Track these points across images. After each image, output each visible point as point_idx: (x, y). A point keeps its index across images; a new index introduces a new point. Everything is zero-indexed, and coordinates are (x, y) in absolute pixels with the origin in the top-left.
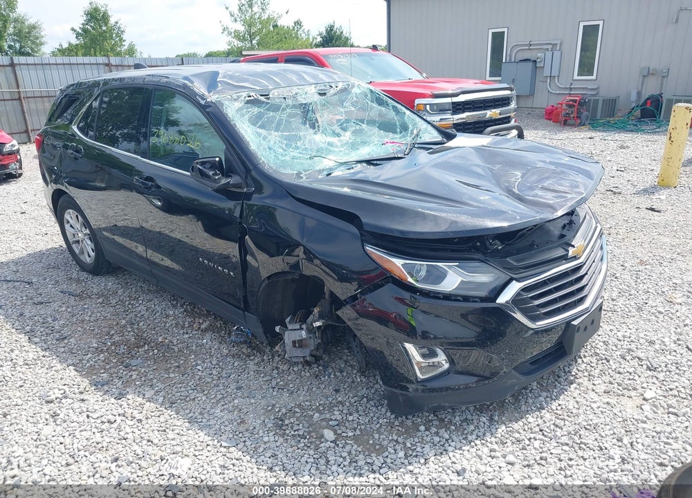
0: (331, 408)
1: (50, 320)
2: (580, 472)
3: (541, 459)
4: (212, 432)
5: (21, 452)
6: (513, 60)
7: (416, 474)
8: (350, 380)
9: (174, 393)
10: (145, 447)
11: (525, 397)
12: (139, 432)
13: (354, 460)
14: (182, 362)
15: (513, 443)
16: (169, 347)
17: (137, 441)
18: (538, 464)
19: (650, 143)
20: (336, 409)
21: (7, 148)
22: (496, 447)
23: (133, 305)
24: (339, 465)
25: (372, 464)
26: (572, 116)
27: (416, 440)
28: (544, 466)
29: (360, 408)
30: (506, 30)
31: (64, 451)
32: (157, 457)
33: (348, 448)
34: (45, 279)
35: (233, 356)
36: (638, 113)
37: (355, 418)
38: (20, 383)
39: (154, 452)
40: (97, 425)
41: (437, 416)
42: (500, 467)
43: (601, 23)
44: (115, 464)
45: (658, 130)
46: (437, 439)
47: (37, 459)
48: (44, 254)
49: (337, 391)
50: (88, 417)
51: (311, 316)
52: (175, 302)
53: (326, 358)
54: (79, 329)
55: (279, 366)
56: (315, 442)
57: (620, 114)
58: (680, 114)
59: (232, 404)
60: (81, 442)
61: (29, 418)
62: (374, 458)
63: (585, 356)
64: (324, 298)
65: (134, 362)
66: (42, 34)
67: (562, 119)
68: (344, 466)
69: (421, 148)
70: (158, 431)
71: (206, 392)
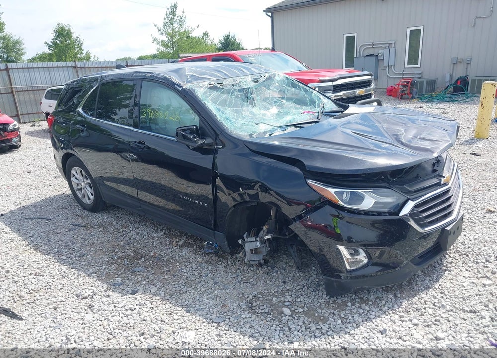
0: (283, 294)
1: (69, 243)
2: (464, 328)
3: (436, 320)
4: (204, 313)
5: (73, 332)
6: (362, 55)
7: (352, 334)
8: (292, 275)
9: (171, 289)
10: (160, 325)
11: (415, 281)
12: (154, 316)
13: (308, 327)
14: (171, 268)
15: (414, 311)
16: (159, 258)
17: (154, 322)
18: (435, 324)
19: (463, 109)
20: (287, 294)
21: (11, 127)
22: (402, 314)
23: (126, 231)
24: (298, 331)
25: (321, 329)
26: (406, 92)
27: (347, 312)
28: (438, 325)
29: (303, 293)
30: (355, 35)
31: (104, 330)
32: (170, 332)
33: (301, 319)
34: (58, 216)
35: (206, 262)
36: (451, 89)
37: (302, 300)
38: (60, 287)
39: (167, 328)
40: (123, 312)
41: (357, 296)
42: (409, 328)
43: (422, 28)
44: (142, 337)
45: (467, 100)
46: (361, 311)
47: (87, 336)
48: (53, 199)
49: (285, 283)
50: (115, 307)
51: (262, 232)
52: (155, 228)
53: (272, 261)
54: (92, 249)
55: (240, 267)
56: (277, 316)
57: (438, 91)
58: (488, 88)
59: (213, 294)
60: (115, 323)
61: (73, 310)
62: (321, 325)
63: (450, 253)
64: (271, 219)
65: (137, 269)
66: (23, 47)
67: (399, 94)
68: (302, 331)
69: (327, 115)
70: (167, 314)
71: (193, 287)
